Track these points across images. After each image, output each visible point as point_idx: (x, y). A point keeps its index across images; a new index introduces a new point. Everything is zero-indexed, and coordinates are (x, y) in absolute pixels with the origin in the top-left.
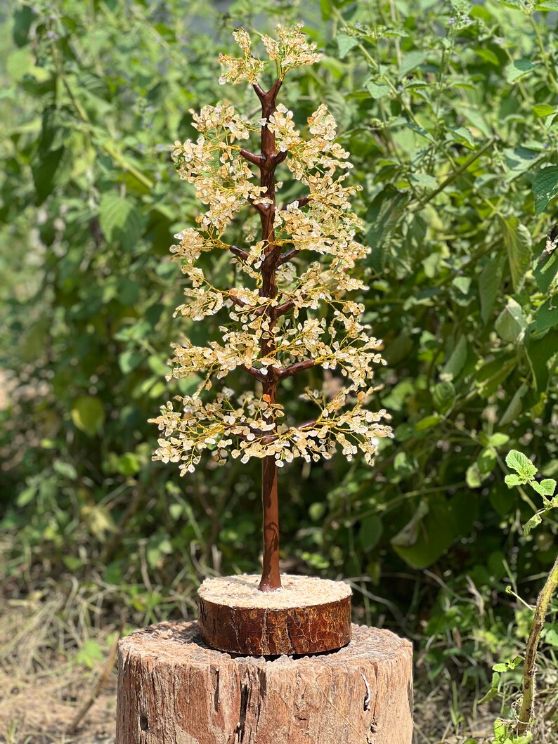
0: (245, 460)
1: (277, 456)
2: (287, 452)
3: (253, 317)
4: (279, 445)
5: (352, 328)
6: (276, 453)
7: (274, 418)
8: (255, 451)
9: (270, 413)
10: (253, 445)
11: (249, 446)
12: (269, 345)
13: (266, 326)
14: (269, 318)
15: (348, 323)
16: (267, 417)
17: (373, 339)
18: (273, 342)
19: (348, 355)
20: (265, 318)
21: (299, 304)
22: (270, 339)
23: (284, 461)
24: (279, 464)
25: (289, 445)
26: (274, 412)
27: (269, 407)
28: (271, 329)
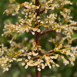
0: (26, 67)
1: (38, 66)
2: (42, 64)
3: (30, 13)
4: (39, 62)
5: (66, 18)
6: (38, 65)
7: (38, 51)
8: (30, 64)
9: (36, 49)
10: (30, 61)
11: (28, 61)
12: (36, 23)
13: (34, 16)
14: (36, 13)
15: (65, 16)
16: (35, 50)
17: (73, 22)
18: (37, 22)
19: (65, 27)
20: (34, 13)
21: (47, 8)
22: (36, 21)
23: (41, 68)
24: (39, 70)
25: (43, 61)
26: (38, 48)
27: (36, 47)
28: (36, 17)
